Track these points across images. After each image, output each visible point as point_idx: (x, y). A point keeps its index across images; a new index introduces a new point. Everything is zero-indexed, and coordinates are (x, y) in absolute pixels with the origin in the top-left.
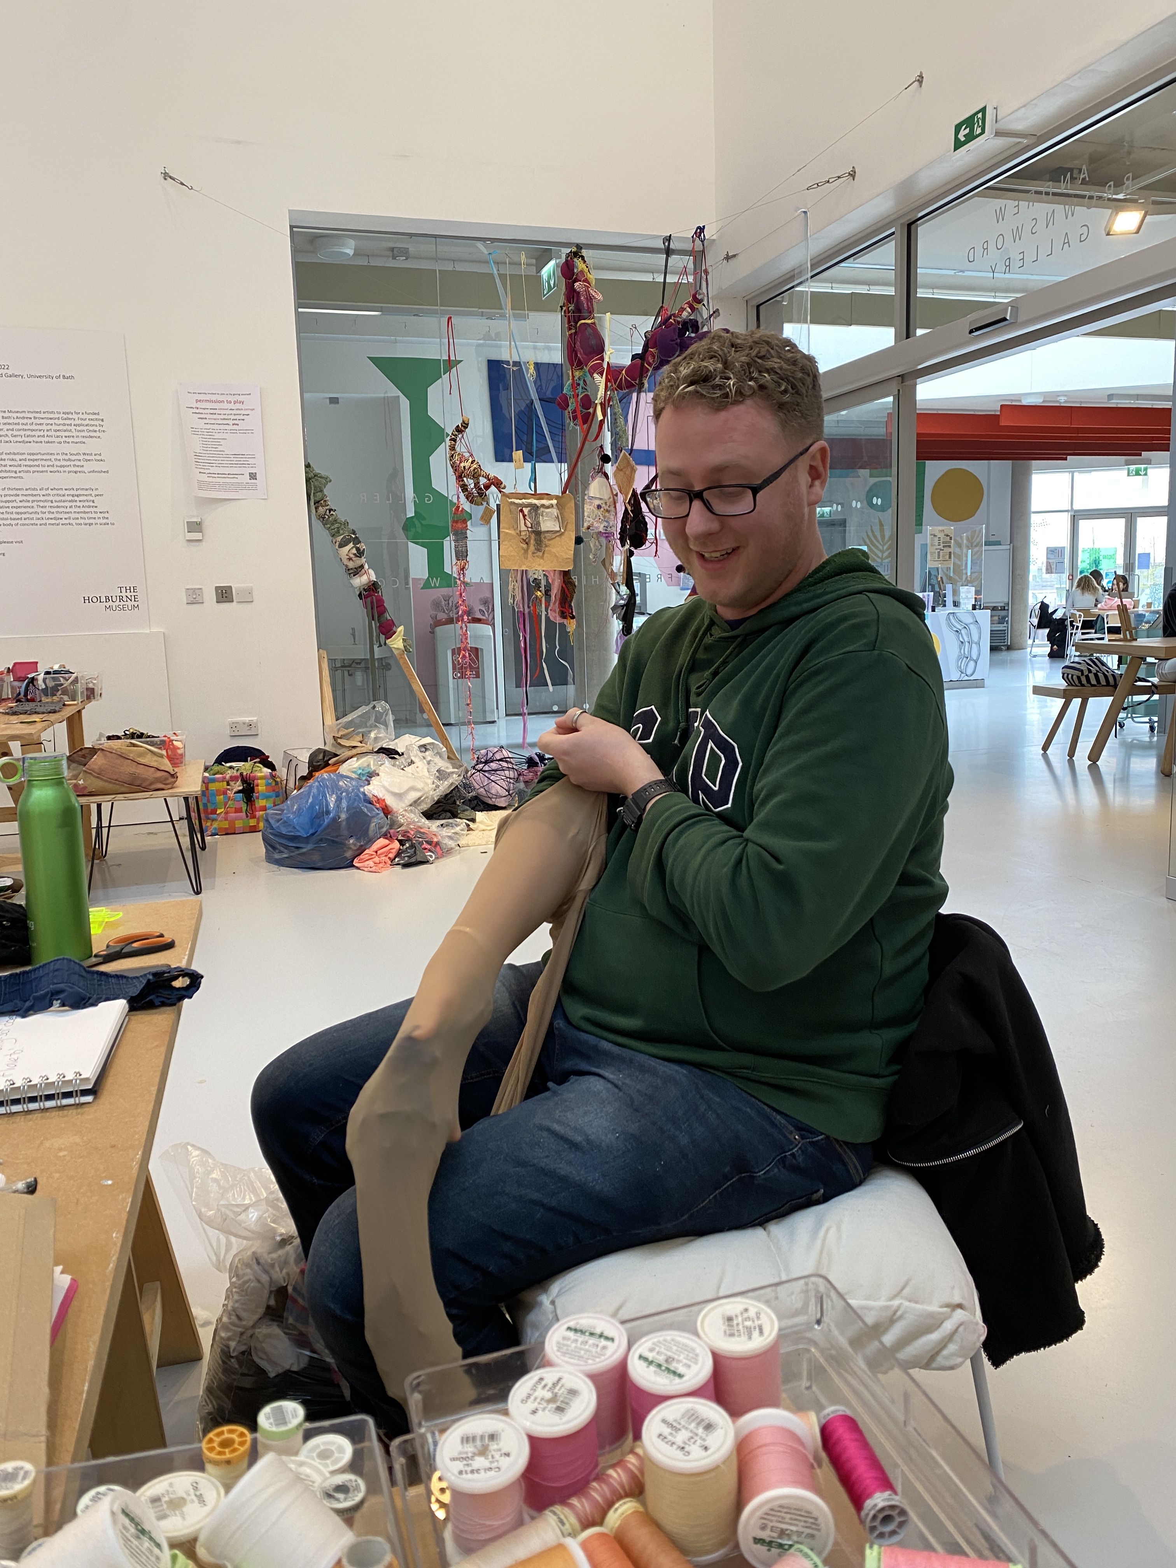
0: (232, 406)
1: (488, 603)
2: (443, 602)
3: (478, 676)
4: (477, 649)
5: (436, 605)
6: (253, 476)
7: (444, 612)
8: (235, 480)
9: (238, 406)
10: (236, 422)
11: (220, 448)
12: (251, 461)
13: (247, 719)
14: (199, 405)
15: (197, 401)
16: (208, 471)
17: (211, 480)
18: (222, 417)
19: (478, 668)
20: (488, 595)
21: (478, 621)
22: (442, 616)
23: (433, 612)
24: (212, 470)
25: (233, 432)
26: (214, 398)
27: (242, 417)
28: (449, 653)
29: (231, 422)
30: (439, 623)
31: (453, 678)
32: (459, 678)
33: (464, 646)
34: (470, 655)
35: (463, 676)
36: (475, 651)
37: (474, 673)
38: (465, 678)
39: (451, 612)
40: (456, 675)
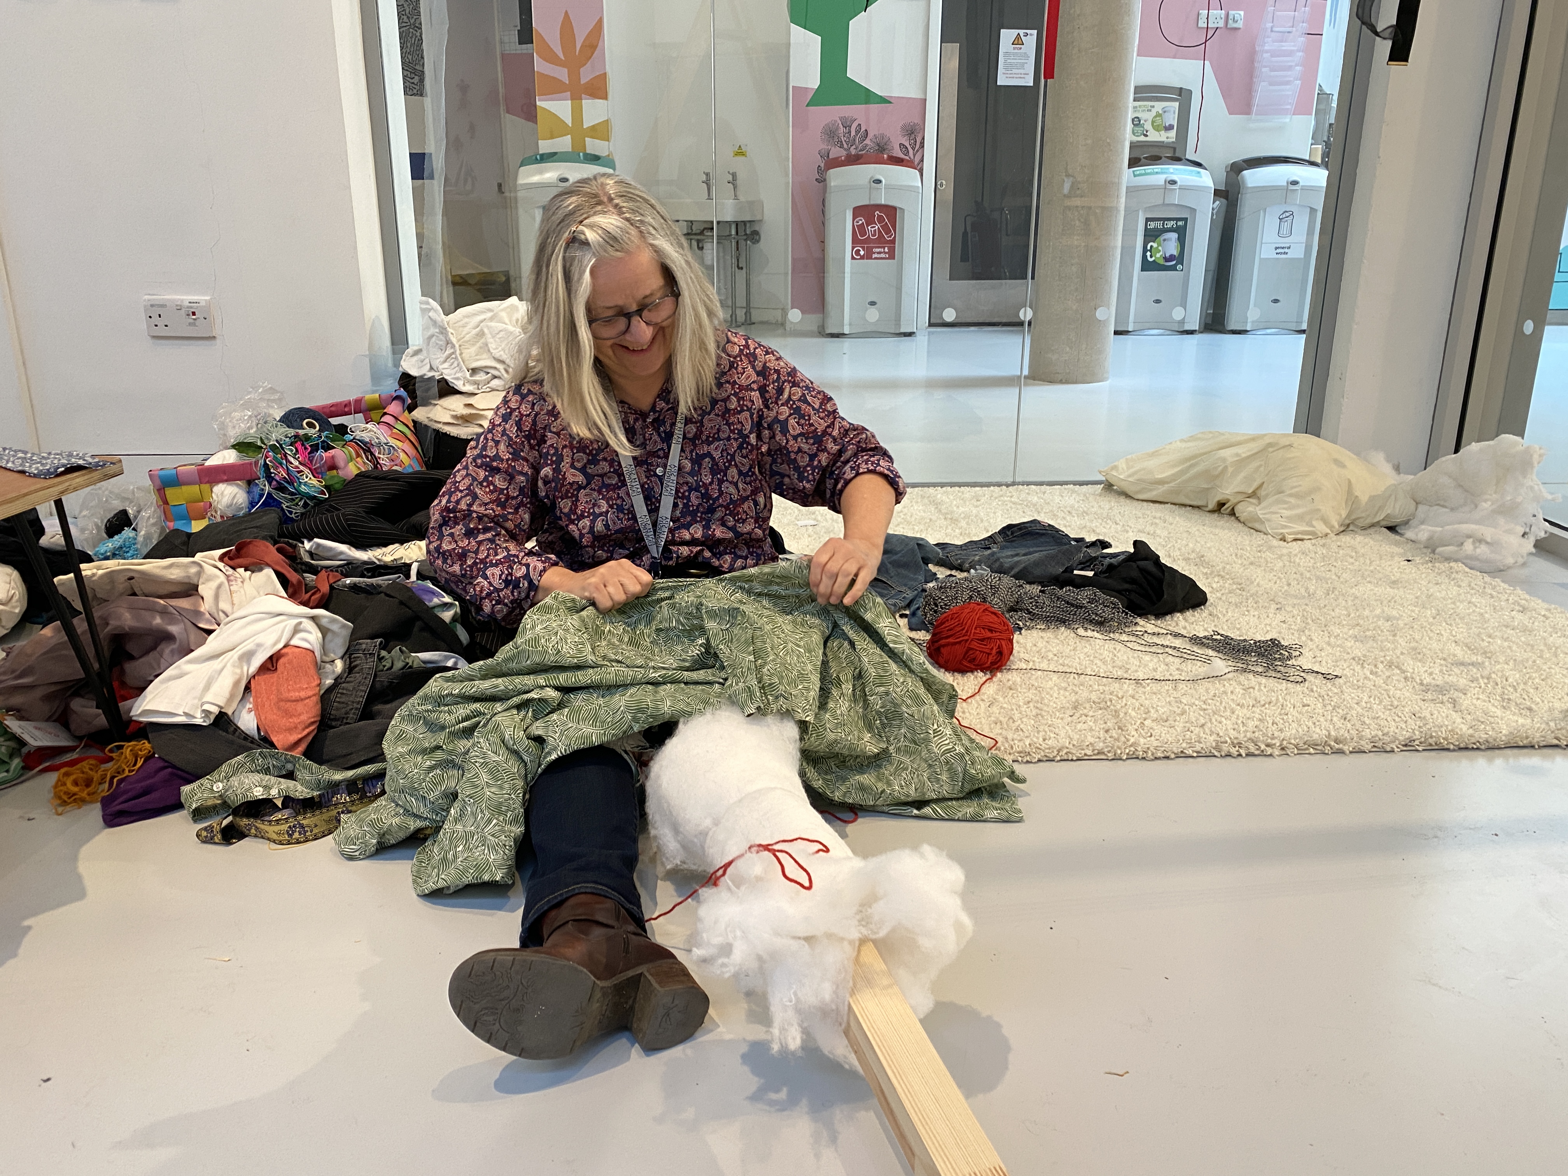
1: (915, 132)
2: (842, 129)
3: (892, 256)
4: (894, 209)
5: (830, 133)
7: (842, 145)
13: (186, 298)
19: (893, 242)
20: (917, 120)
21: (898, 161)
22: (836, 152)
23: (824, 146)
28: (849, 216)
30: (837, 163)
31: (853, 258)
32: (862, 258)
33: (872, 203)
34: (881, 220)
35: (869, 256)
36: (891, 212)
37: (886, 250)
38: (871, 258)
39: (854, 147)
40: (858, 252)
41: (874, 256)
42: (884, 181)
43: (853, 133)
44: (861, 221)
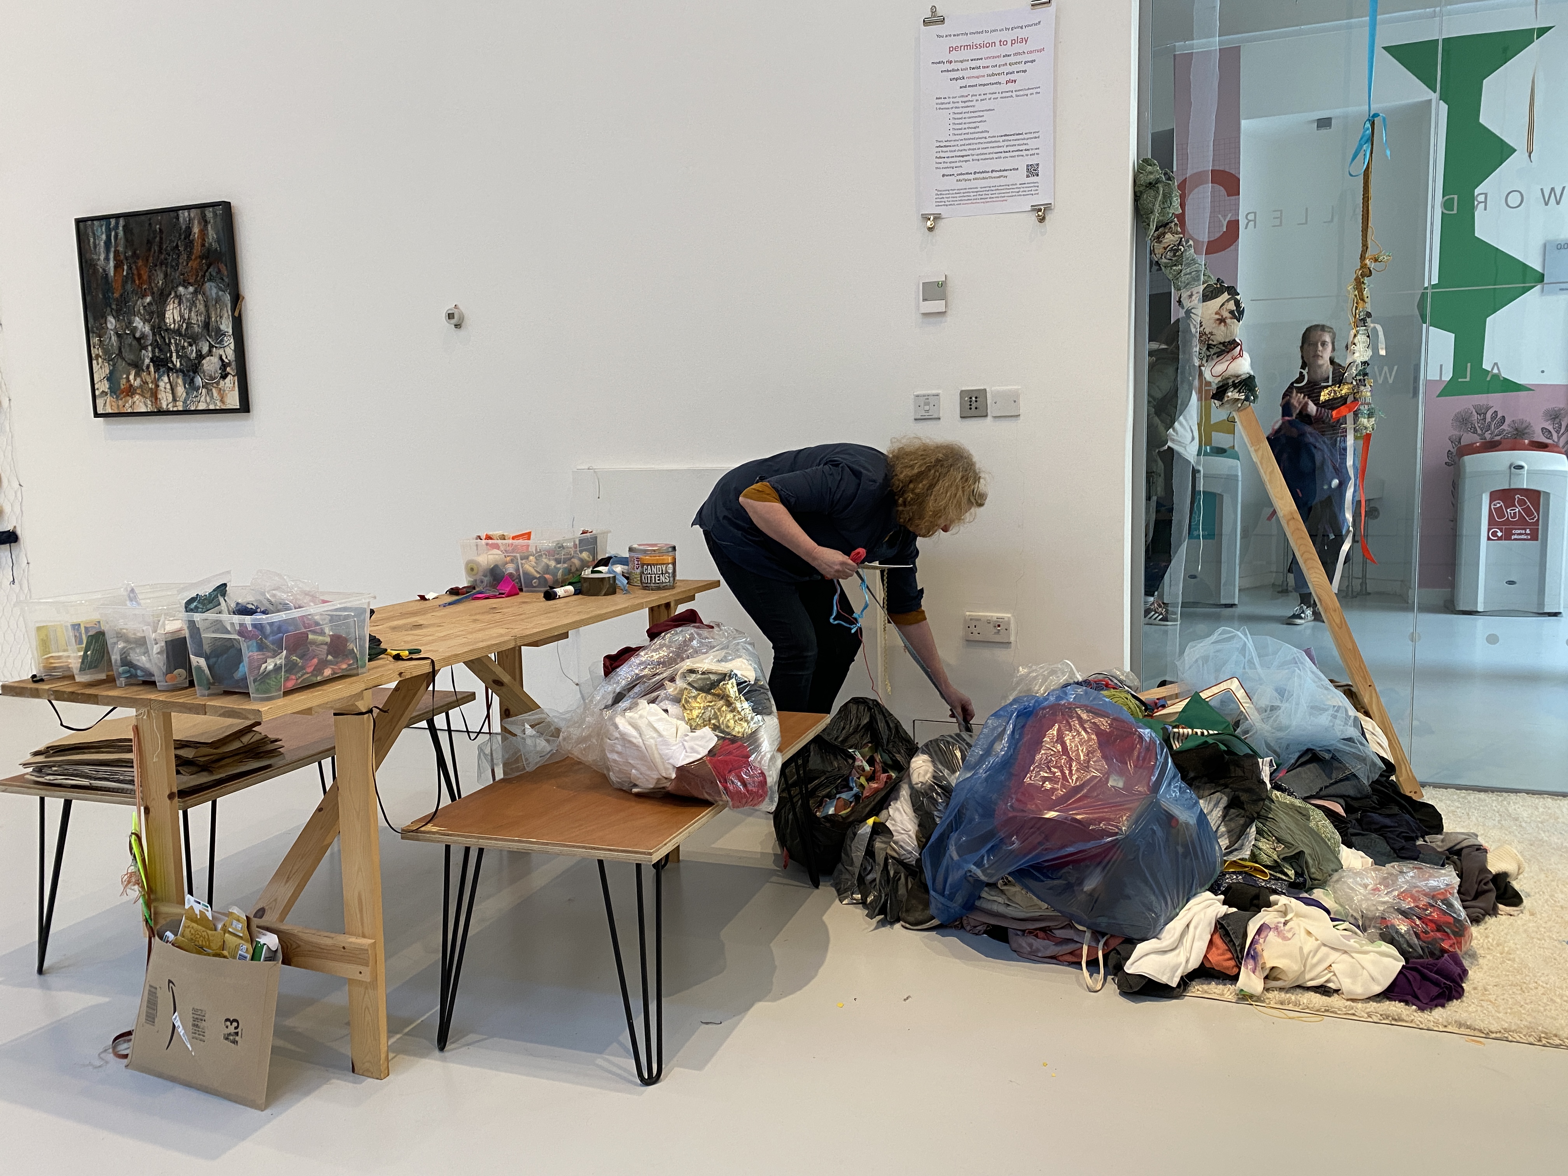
0: (1008, 49)
1: (1557, 415)
2: (1475, 416)
3: (1534, 537)
4: (1537, 493)
5: (1462, 421)
6: (1032, 170)
7: (1475, 432)
8: (1002, 181)
9: (1018, 48)
10: (1010, 77)
11: (982, 127)
12: (1032, 144)
13: (994, 615)
14: (955, 55)
15: (951, 49)
16: (959, 171)
17: (962, 185)
18: (989, 71)
19: (1536, 523)
20: (1562, 405)
21: (1542, 447)
22: (1468, 438)
23: (1455, 433)
24: (966, 167)
25: (1006, 96)
26: (978, 39)
27: (1022, 67)
28: (1486, 499)
29: (1003, 79)
30: (1471, 450)
31: (1489, 539)
32: (1500, 539)
33: (1513, 487)
34: (1522, 503)
35: (1507, 536)
36: (1534, 497)
37: (1528, 531)
38: (1510, 539)
39: (1489, 432)
40: (1494, 534)
41: (1513, 537)
42: (1526, 467)
43: (1488, 419)
44: (1499, 504)
